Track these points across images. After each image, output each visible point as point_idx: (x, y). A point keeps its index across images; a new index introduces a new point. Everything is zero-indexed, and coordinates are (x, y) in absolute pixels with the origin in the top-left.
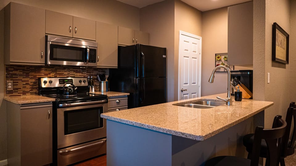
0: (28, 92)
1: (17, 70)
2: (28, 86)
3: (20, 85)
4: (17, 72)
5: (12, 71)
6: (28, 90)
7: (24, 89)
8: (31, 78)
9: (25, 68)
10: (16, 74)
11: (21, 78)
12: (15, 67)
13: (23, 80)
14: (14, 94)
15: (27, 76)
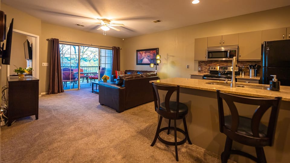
0: (206, 72)
1: (202, 63)
2: (206, 70)
3: (204, 69)
4: (203, 64)
5: (200, 63)
6: (206, 71)
7: (205, 71)
8: (208, 66)
9: (206, 62)
10: (202, 65)
11: (204, 66)
12: (202, 62)
13: (205, 67)
14: (201, 72)
15: (206, 65)
